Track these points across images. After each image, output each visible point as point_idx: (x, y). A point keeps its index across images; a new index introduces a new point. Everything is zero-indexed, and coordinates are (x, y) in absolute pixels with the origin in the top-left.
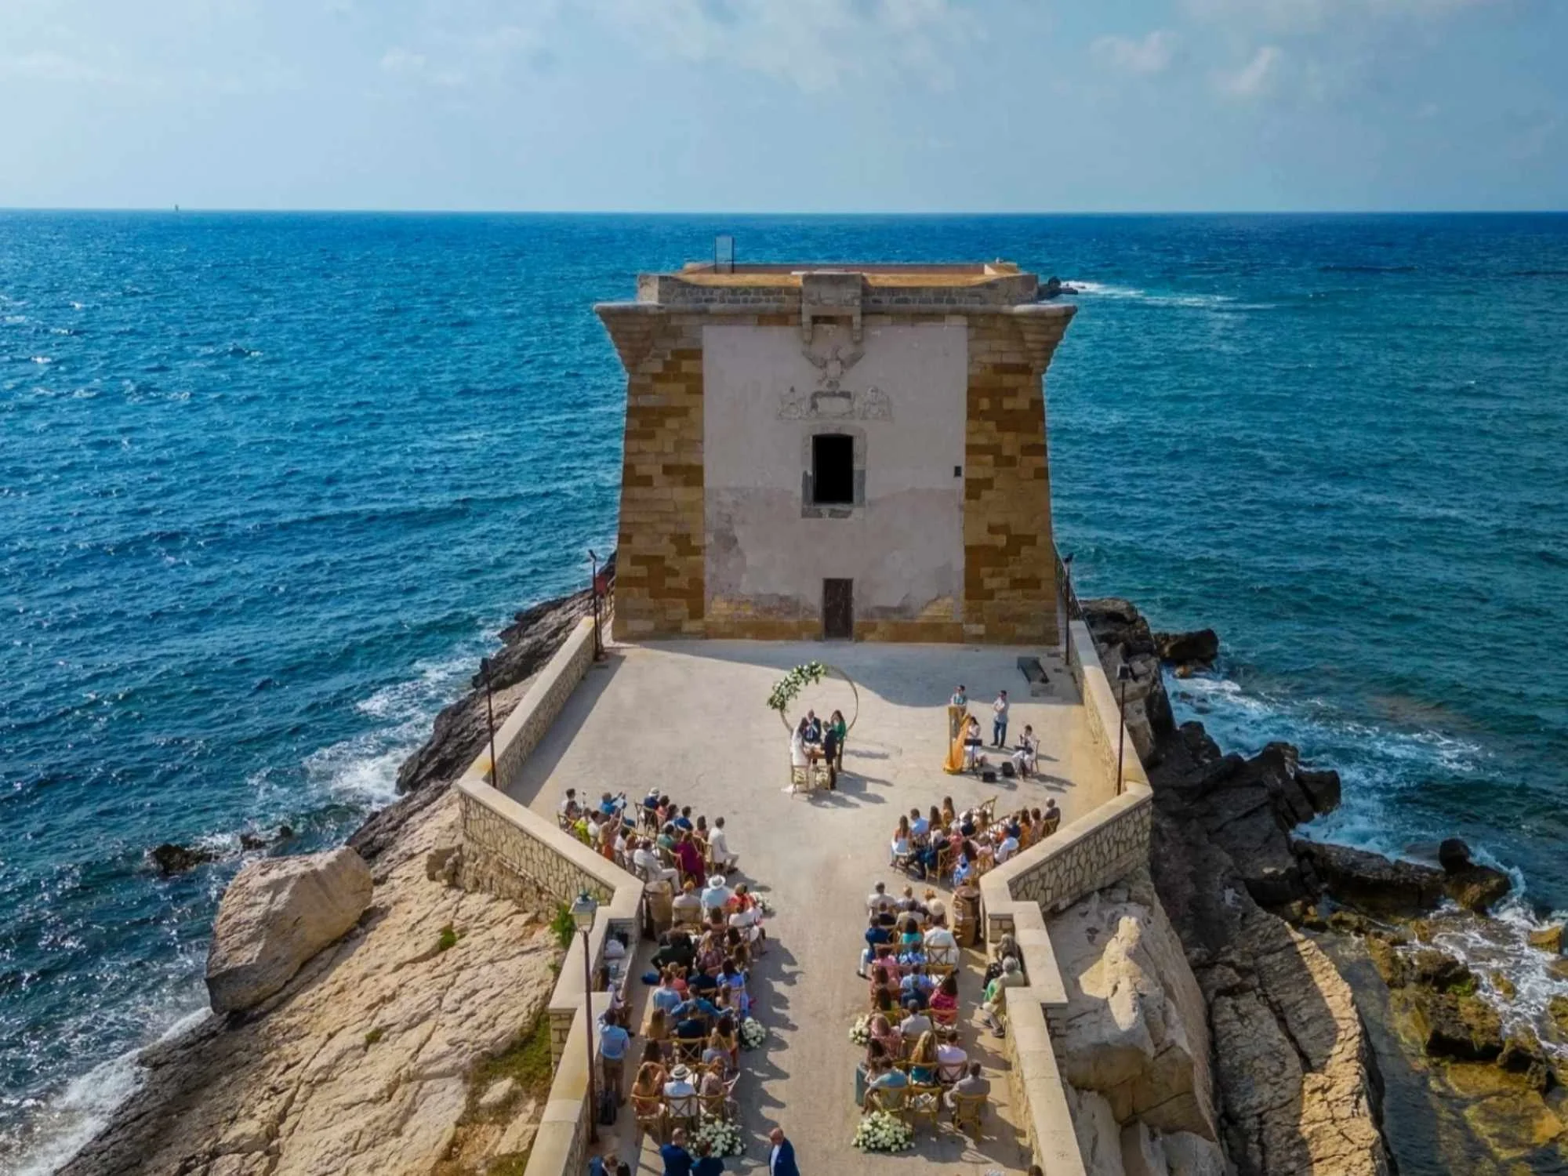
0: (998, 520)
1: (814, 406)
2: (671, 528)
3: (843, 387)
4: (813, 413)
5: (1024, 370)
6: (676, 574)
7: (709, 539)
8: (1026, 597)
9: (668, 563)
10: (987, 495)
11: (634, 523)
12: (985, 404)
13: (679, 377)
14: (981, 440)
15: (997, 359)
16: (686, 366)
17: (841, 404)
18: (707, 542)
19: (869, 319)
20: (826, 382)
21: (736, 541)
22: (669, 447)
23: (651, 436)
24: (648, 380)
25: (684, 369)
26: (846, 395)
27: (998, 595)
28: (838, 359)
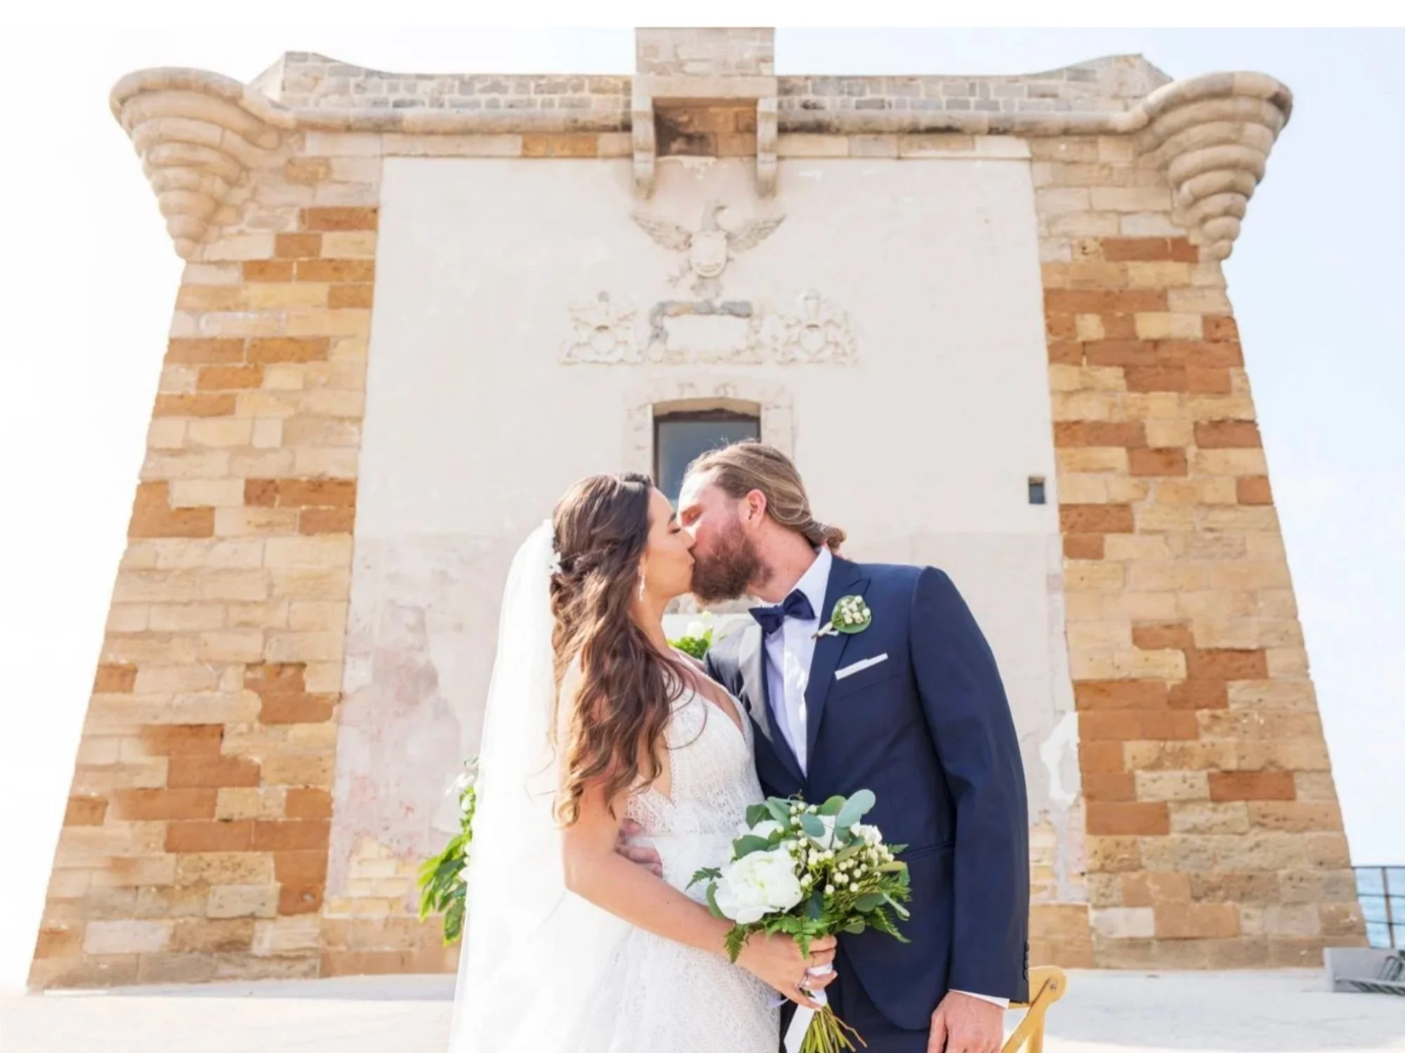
0: (1159, 609)
1: (659, 334)
2: (252, 647)
3: (732, 292)
4: (657, 350)
5: (1182, 251)
6: (253, 777)
7: (357, 675)
8: (1260, 823)
9: (229, 746)
10: (1116, 545)
11: (147, 634)
12: (1090, 327)
13: (315, 269)
14: (1091, 410)
15: (1106, 228)
16: (334, 245)
17: (730, 331)
18: (348, 687)
19: (796, 143)
20: (691, 279)
21: (430, 678)
22: (269, 434)
23: (224, 409)
24: (233, 276)
25: (326, 253)
26: (740, 311)
27: (1179, 819)
28: (718, 228)
